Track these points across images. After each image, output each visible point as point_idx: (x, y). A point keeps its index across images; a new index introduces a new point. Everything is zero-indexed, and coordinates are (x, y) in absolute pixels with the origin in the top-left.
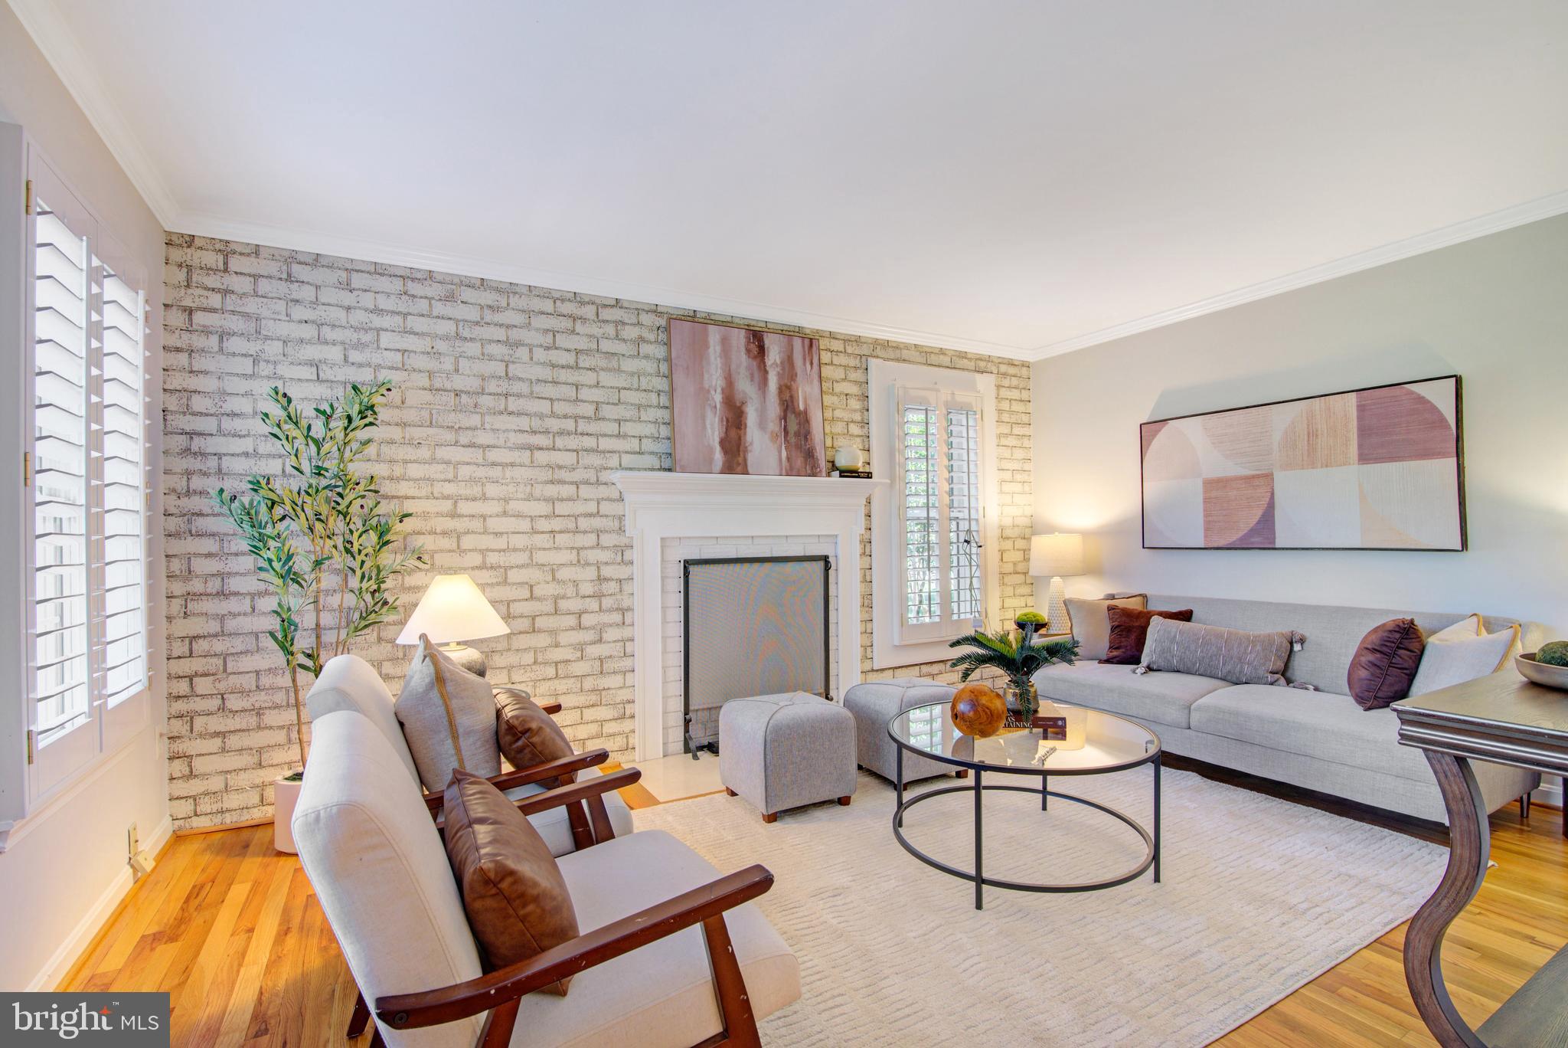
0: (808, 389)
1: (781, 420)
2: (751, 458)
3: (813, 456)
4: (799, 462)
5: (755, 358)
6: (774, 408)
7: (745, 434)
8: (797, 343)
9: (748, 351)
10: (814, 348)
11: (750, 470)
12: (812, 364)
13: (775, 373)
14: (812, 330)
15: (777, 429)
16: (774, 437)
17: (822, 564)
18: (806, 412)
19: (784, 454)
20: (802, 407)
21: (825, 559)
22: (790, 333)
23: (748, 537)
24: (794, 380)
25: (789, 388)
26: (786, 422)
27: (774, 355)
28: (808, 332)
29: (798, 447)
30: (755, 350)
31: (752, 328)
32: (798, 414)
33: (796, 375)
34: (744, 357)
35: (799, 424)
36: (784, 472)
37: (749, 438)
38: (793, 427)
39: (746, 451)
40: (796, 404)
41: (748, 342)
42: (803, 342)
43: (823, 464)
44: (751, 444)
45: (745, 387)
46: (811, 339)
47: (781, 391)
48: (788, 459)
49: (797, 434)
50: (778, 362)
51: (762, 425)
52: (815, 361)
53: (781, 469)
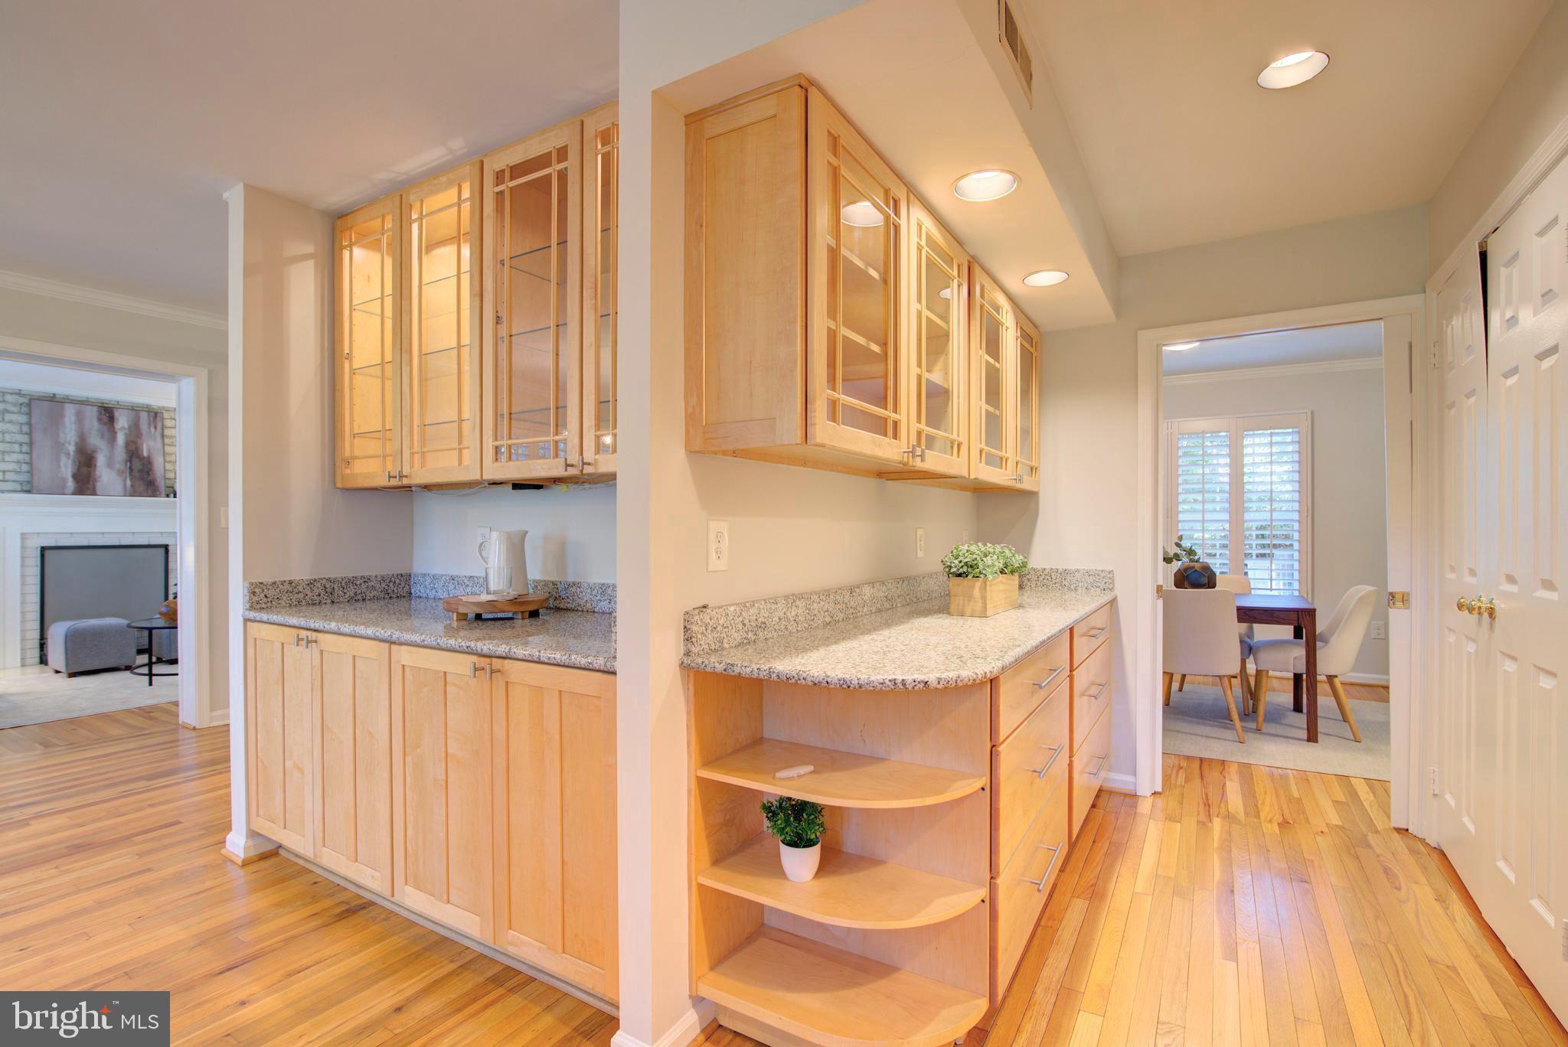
0: (151, 443)
1: (126, 462)
2: (99, 485)
3: (154, 485)
4: (142, 488)
5: (105, 424)
6: (120, 454)
7: (95, 471)
8: (144, 416)
9: (100, 420)
10: (158, 418)
11: (98, 493)
12: (156, 428)
13: (122, 433)
14: (159, 407)
15: (123, 467)
16: (120, 473)
17: (163, 550)
18: (149, 457)
19: (129, 483)
20: (145, 454)
21: (166, 547)
22: (135, 410)
23: (99, 533)
24: (140, 438)
25: (135, 443)
26: (131, 463)
27: (122, 422)
28: (155, 407)
29: (142, 479)
30: (105, 418)
31: (105, 405)
32: (141, 458)
33: (141, 435)
34: (96, 424)
35: (143, 465)
36: (128, 494)
37: (98, 473)
38: (137, 465)
39: (95, 480)
40: (140, 453)
41: (100, 413)
42: (149, 416)
43: (162, 489)
44: (100, 477)
45: (95, 441)
46: (156, 414)
47: (127, 444)
48: (132, 486)
49: (140, 471)
50: (126, 426)
51: (110, 464)
52: (159, 426)
53: (125, 493)
